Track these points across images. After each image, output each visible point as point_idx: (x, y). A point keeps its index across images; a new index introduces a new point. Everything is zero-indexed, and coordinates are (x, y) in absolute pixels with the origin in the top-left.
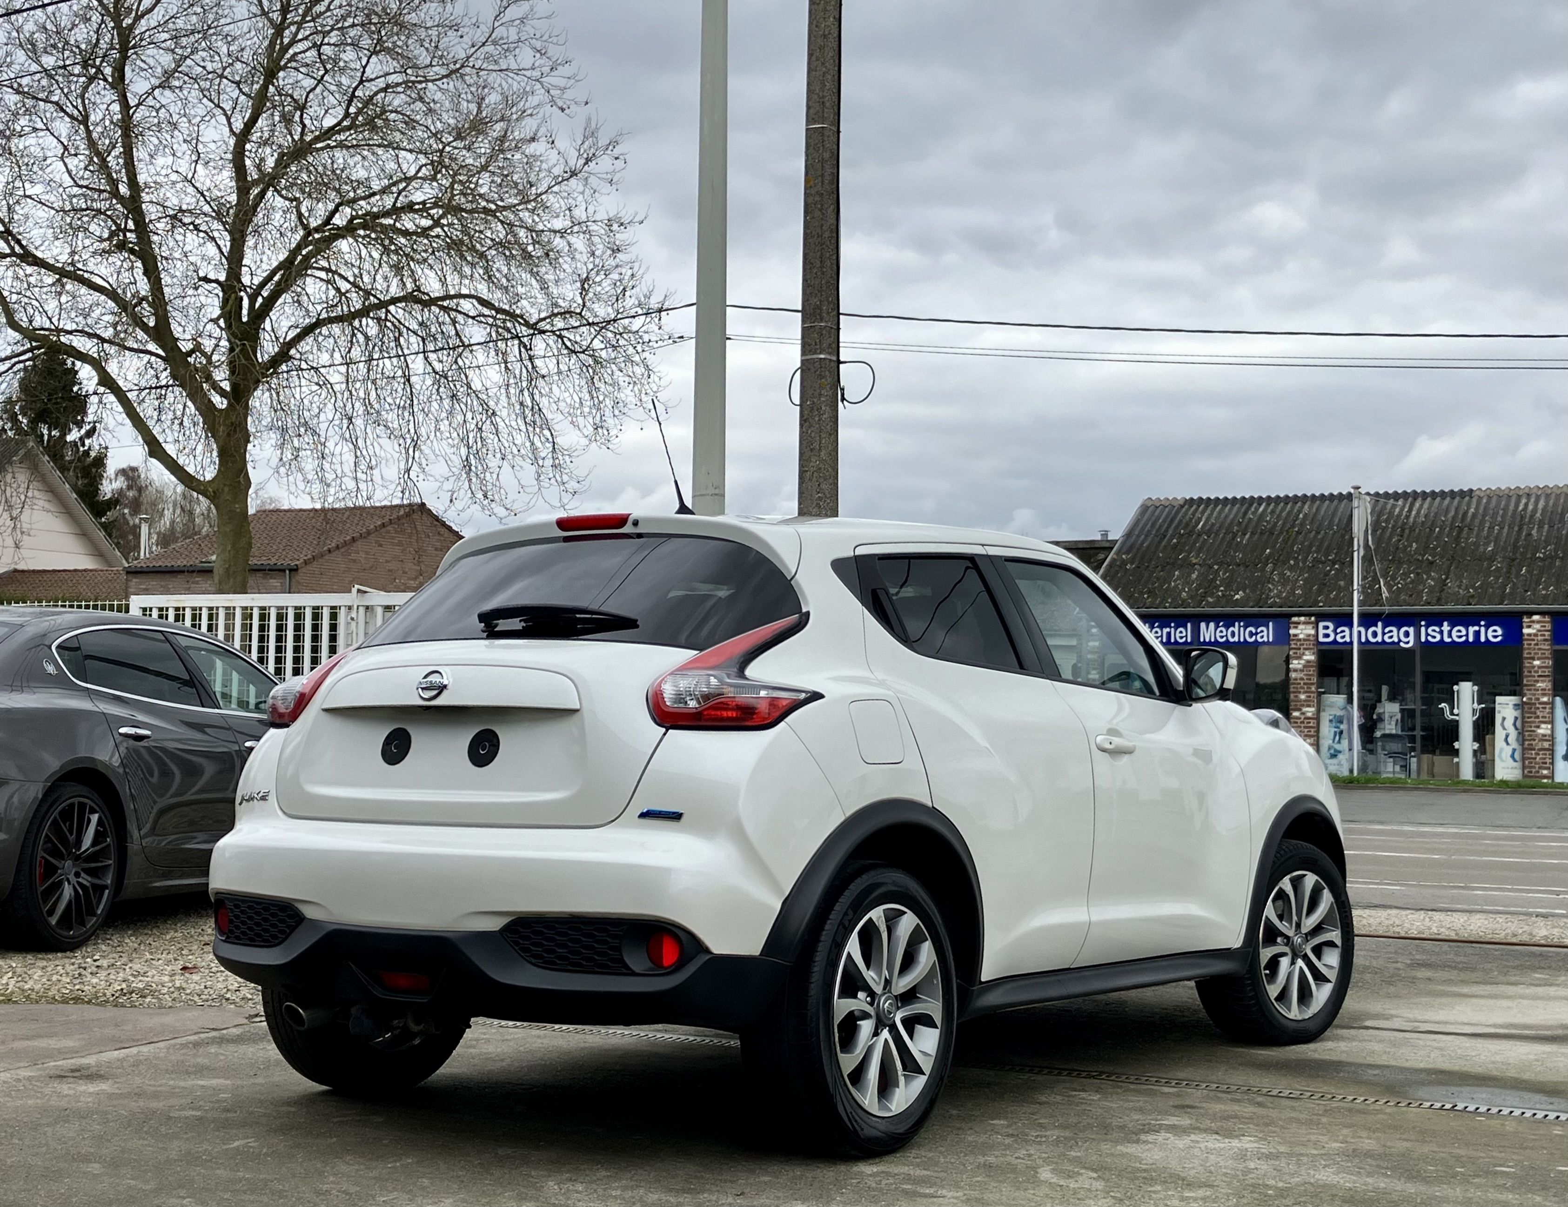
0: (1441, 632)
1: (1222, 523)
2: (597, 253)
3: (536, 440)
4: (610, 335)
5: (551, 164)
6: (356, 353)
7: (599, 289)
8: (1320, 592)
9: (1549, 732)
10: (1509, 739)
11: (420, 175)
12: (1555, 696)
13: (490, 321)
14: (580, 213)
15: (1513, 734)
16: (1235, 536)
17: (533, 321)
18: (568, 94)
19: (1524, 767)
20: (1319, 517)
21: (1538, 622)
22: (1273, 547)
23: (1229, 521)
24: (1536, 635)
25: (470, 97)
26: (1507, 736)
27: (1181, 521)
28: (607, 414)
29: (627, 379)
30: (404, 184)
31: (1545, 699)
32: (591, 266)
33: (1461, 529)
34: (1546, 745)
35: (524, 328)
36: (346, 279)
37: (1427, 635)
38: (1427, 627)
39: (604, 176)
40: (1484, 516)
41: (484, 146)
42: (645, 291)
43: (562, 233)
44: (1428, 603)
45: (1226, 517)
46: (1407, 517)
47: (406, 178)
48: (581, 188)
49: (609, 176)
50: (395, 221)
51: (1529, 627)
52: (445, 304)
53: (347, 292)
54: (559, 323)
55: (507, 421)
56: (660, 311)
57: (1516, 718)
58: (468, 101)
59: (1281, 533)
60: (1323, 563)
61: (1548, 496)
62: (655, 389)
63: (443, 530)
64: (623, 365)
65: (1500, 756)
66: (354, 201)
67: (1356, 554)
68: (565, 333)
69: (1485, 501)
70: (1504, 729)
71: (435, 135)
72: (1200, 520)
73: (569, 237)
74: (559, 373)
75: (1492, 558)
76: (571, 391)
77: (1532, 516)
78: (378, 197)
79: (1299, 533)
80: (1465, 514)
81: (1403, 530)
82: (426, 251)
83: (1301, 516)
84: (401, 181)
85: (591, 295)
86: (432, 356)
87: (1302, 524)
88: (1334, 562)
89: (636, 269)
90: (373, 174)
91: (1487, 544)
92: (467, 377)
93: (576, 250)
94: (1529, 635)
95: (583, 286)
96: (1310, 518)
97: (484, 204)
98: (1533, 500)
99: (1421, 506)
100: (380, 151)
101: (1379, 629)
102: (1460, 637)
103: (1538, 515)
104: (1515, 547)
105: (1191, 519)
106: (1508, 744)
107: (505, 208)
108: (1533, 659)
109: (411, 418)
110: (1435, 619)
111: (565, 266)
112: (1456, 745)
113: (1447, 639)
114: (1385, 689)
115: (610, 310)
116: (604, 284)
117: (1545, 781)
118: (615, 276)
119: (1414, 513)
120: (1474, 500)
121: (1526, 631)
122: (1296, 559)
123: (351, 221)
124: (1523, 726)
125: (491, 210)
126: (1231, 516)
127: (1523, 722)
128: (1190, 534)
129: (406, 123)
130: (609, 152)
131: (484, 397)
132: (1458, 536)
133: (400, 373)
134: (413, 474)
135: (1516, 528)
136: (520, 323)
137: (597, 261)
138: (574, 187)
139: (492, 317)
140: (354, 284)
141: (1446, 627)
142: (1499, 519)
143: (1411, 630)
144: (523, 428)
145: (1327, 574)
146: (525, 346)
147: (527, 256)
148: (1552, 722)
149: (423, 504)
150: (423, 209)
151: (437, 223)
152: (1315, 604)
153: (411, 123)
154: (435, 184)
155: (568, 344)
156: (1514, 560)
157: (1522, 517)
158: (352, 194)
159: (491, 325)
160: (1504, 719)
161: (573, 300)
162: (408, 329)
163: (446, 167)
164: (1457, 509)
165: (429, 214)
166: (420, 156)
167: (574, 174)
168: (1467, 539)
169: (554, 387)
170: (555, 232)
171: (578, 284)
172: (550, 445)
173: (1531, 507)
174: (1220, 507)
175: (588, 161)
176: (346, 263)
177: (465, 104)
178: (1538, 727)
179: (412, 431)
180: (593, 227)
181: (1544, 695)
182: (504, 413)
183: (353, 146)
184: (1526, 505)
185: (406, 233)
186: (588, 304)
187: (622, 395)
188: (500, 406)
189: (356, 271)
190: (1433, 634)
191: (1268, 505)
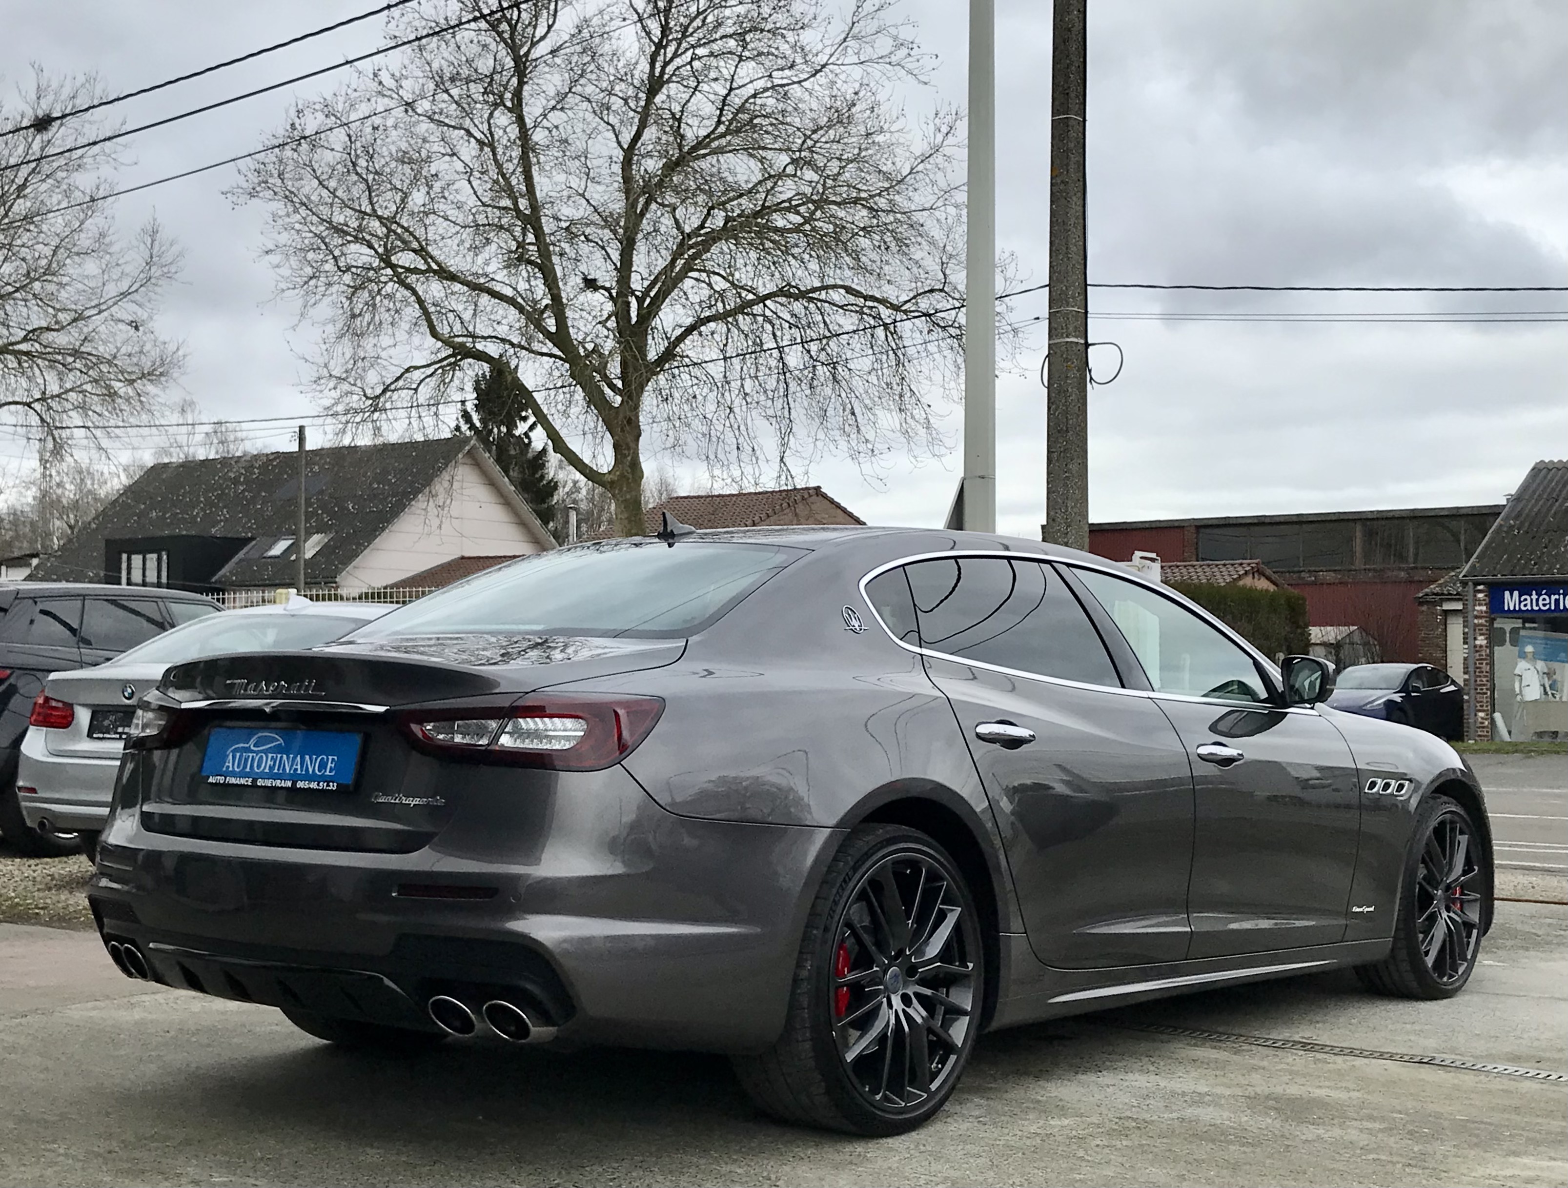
13: (858, 309)
50: (768, 220)
52: (812, 295)
123: (725, 224)
139: (859, 305)
149: (819, 488)
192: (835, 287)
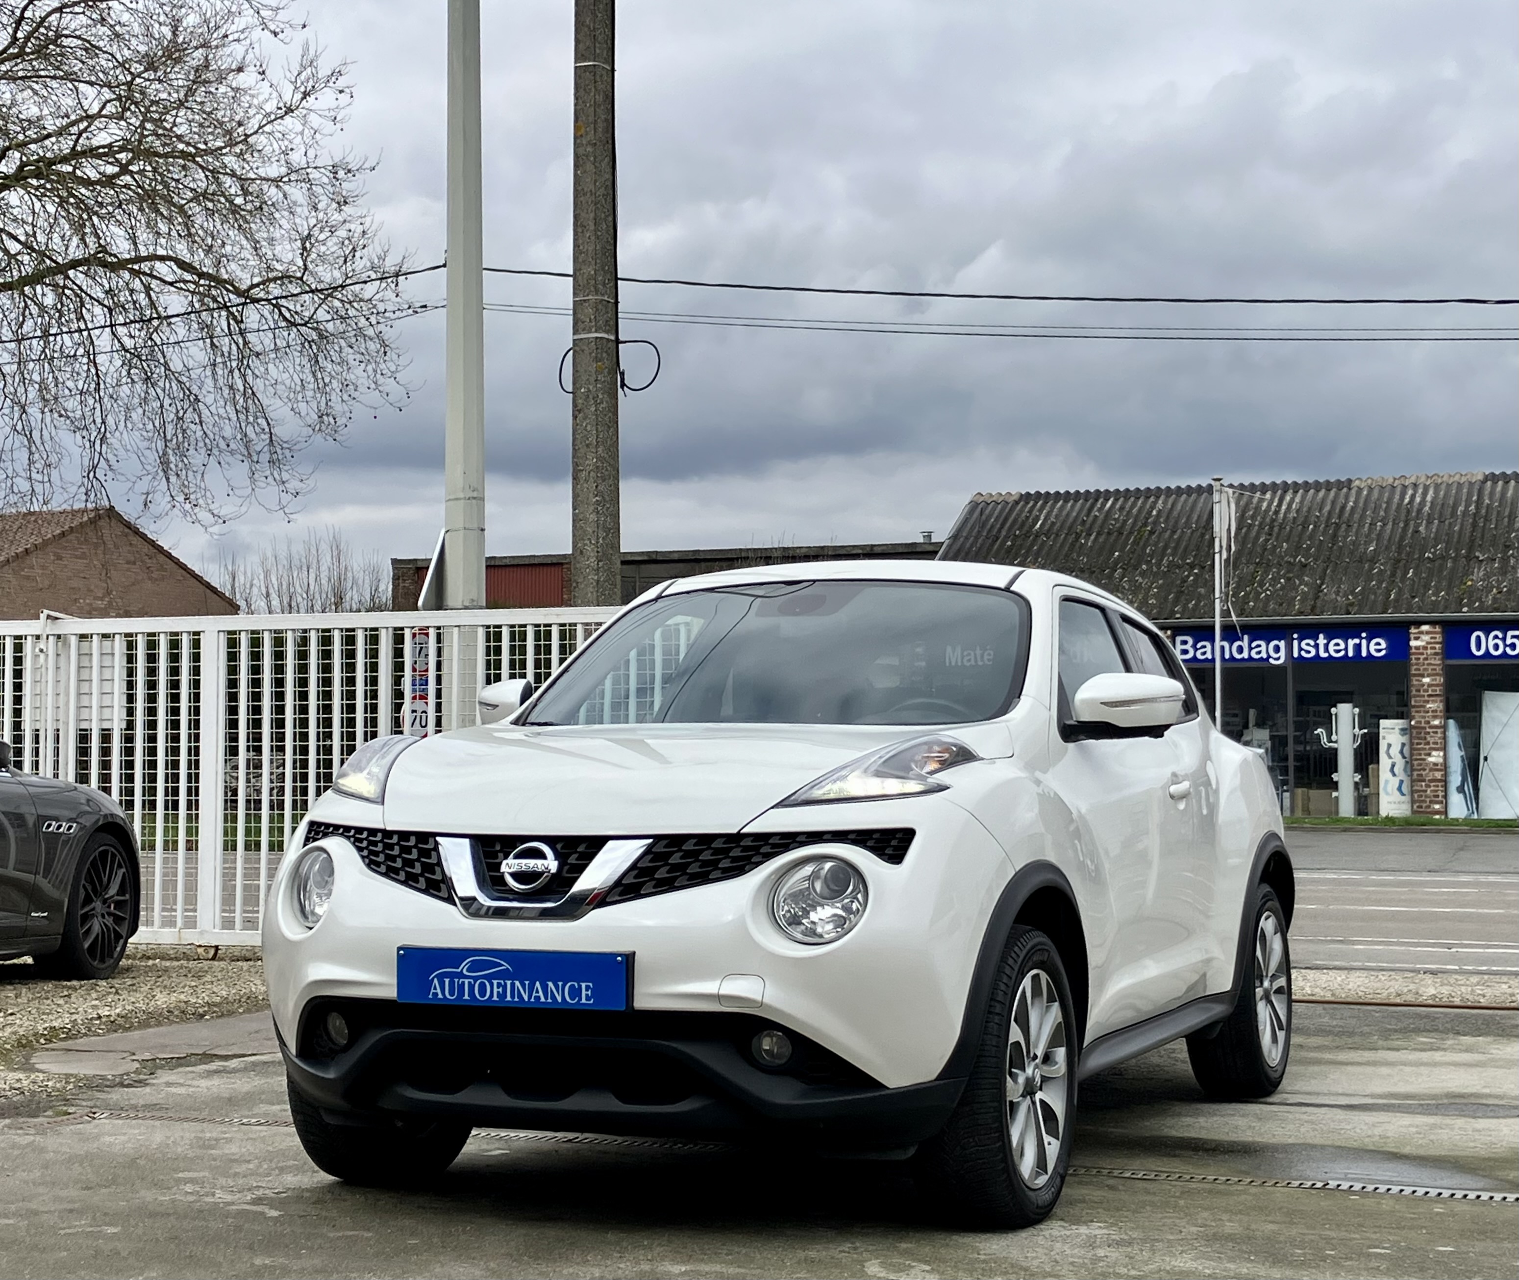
0: (1317, 646)
1: (1064, 521)
2: (320, 206)
3: (250, 430)
4: (337, 303)
5: (261, 98)
6: (29, 325)
7: (323, 249)
8: (1176, 602)
9: (1441, 760)
10: (1396, 770)
11: (104, 112)
12: (1448, 718)
13: (192, 287)
14: (297, 158)
15: (1400, 763)
16: (1078, 536)
17: (244, 287)
18: (282, 16)
19: (1413, 802)
20: (1175, 513)
21: (1428, 633)
22: (1121, 551)
23: (1071, 520)
24: (1425, 648)
25: (162, 18)
26: (1393, 766)
27: (1015, 520)
28: (333, 397)
29: (359, 357)
30: (85, 124)
31: (1436, 722)
32: (313, 222)
33: (1338, 526)
34: (1438, 775)
35: (232, 296)
36: (15, 238)
37: (1300, 649)
38: (1300, 640)
39: (326, 113)
40: (1365, 510)
41: (179, 77)
42: (380, 251)
43: (276, 181)
44: (1301, 613)
45: (1068, 515)
46: (1277, 512)
47: (88, 117)
48: (299, 128)
49: (333, 113)
50: (75, 168)
51: (1417, 639)
52: (136, 267)
53: (19, 253)
54: (275, 290)
55: (213, 409)
56: (397, 275)
57: (1403, 745)
58: (160, 24)
59: (1131, 533)
60: (1179, 567)
61: (1437, 487)
62: (393, 368)
63: (136, 540)
64: (354, 340)
65: (1385, 789)
66: (24, 144)
67: (1217, 556)
68: (283, 302)
69: (1365, 493)
70: (1390, 757)
71: (122, 65)
72: (1037, 518)
73: (286, 188)
74: (276, 349)
75: (1373, 561)
76: (291, 371)
77: (1419, 511)
78: (53, 139)
79: (1152, 532)
80: (1343, 507)
81: (1272, 528)
82: (111, 204)
83: (1154, 513)
84: (81, 120)
85: (313, 256)
86: (121, 331)
87: (1156, 523)
88: (1192, 566)
89: (367, 225)
90: (46, 112)
91: (1368, 543)
92: (164, 357)
93: (295, 203)
94: (1417, 648)
95: (303, 244)
96: (1164, 515)
97: (181, 146)
98: (1420, 491)
99: (1292, 500)
100: (54, 84)
101: (1245, 643)
102: (1338, 651)
103: (1427, 508)
104: (1400, 547)
105: (1027, 518)
106: (1394, 775)
107: (207, 152)
108: (1423, 676)
109: (97, 405)
110: (1309, 631)
111: (283, 222)
112: (1335, 777)
113: (1323, 655)
114: (1252, 713)
115: (337, 274)
116: (329, 243)
117: (1437, 817)
118: (342, 233)
119: (1284, 507)
120: (1353, 492)
121: (1413, 643)
122: (1148, 563)
123: (21, 168)
124: (1412, 755)
125: (190, 154)
126: (1074, 514)
127: (1412, 749)
128: (1027, 536)
129: (86, 50)
130: (331, 84)
131: (184, 379)
132: (1335, 535)
133: (81, 351)
134: (100, 474)
135: (1402, 525)
136: (228, 290)
137: (321, 215)
138: (290, 127)
139: (194, 283)
140: (25, 245)
141: (1322, 640)
142: (1382, 513)
143: (1282, 644)
144: (233, 416)
145: (1184, 580)
146: (235, 318)
147: (235, 210)
148: (1444, 749)
149: (112, 508)
150: (109, 152)
151: (124, 169)
152: (1172, 615)
153: (91, 49)
154: (123, 123)
155: (288, 315)
156: (1399, 561)
157: (1408, 512)
158: (21, 137)
159: (193, 293)
160: (1389, 746)
161: (292, 262)
162: (91, 298)
163: (136, 104)
164: (1333, 503)
165: (117, 160)
166: (105, 89)
167: (289, 110)
168: (1345, 537)
169: (271, 366)
170: (267, 180)
171: (299, 243)
172: (267, 436)
173: (1418, 499)
174: (1061, 502)
175: (306, 95)
176: (15, 220)
177: (157, 25)
178: (1429, 755)
179: (99, 420)
180: (314, 175)
181: (1435, 717)
182: (209, 400)
183: (22, 78)
184: (1413, 497)
185: (87, 183)
186: (310, 266)
187: (353, 377)
188: (204, 392)
189: (29, 229)
190: (1307, 648)
191: (1116, 500)
192: (162, 259)
